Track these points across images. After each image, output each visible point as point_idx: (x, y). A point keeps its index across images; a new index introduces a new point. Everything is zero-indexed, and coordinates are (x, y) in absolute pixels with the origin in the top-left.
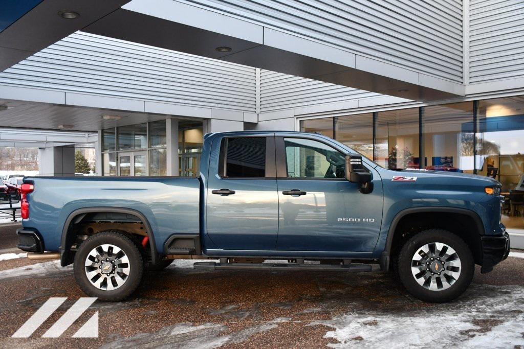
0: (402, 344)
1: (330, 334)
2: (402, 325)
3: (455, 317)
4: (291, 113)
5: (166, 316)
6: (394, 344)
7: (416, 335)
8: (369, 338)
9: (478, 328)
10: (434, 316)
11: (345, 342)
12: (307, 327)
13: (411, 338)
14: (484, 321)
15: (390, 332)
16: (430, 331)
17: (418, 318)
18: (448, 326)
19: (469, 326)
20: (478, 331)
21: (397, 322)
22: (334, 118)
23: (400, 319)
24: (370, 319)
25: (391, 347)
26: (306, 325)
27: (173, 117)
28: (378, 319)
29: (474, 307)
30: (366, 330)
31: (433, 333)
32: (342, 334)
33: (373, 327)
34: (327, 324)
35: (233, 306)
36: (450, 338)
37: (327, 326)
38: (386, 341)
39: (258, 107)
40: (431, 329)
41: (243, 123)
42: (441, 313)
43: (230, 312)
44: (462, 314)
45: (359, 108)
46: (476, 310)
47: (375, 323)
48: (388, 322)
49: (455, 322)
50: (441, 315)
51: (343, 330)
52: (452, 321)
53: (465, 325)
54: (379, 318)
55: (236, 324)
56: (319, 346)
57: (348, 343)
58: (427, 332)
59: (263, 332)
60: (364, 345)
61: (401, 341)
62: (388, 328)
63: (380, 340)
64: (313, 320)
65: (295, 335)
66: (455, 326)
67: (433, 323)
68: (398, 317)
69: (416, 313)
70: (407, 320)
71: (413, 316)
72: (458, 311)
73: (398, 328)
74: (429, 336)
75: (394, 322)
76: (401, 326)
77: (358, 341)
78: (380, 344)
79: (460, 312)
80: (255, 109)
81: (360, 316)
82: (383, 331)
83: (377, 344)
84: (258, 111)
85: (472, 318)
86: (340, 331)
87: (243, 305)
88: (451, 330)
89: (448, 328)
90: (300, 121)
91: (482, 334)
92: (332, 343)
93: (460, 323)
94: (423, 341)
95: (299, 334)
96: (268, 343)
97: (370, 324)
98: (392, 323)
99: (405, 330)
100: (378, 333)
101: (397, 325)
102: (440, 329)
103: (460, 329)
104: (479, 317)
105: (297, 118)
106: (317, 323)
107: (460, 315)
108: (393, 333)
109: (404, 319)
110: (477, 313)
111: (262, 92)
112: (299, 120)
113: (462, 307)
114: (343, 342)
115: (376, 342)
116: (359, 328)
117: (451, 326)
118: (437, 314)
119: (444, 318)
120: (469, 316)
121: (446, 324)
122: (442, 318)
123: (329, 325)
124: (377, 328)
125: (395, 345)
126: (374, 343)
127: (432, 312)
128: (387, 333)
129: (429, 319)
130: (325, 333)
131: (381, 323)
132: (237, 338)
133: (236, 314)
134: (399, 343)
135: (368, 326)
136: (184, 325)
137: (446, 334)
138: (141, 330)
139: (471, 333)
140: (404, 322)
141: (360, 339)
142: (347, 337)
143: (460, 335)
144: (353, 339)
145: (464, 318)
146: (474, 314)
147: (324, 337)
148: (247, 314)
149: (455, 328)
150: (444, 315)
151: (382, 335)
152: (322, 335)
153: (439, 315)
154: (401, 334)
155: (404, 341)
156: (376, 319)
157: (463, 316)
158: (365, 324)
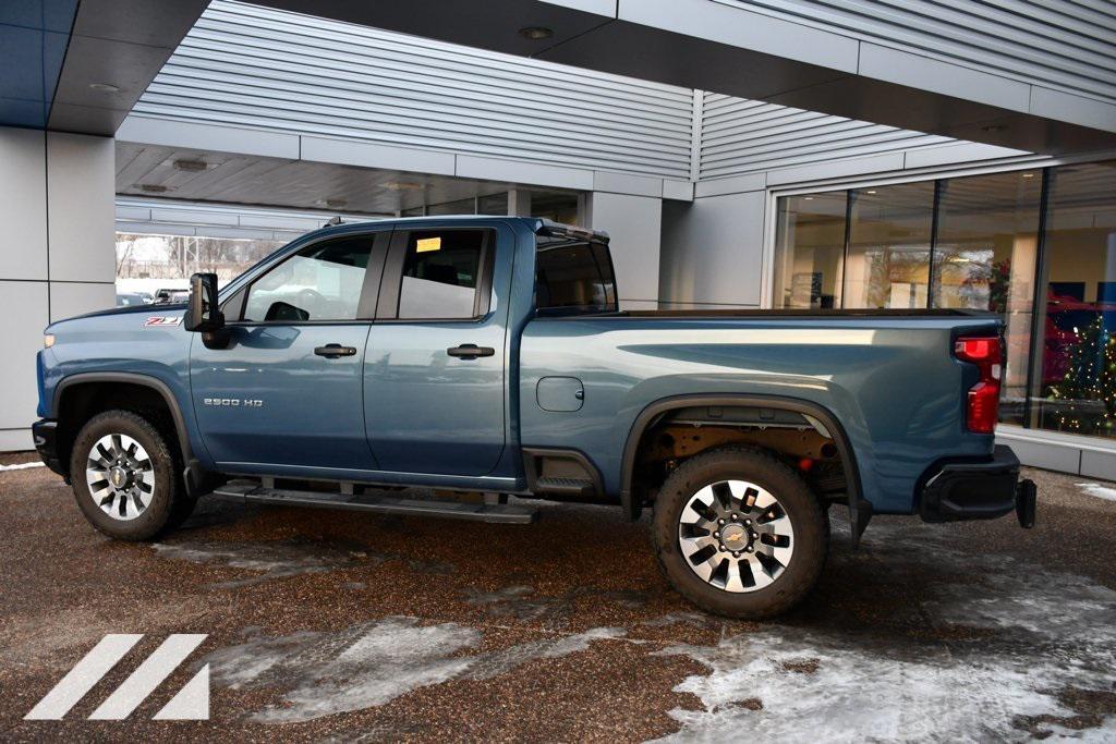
0: (850, 734)
1: (691, 684)
2: (874, 681)
3: (1020, 677)
4: (759, 181)
5: (378, 597)
6: (828, 730)
7: (895, 714)
8: (779, 706)
9: (1068, 713)
10: (964, 667)
11: (716, 710)
12: (652, 657)
13: (881, 720)
14: (1091, 696)
15: (835, 698)
16: (937, 709)
17: (923, 666)
18: (989, 700)
19: (1046, 705)
20: (1064, 722)
21: (865, 672)
22: (849, 191)
23: (876, 665)
24: (806, 654)
25: (818, 738)
26: (651, 654)
27: (519, 188)
28: (823, 658)
29: (1080, 653)
30: (782, 683)
31: (943, 713)
32: (719, 687)
33: (801, 678)
34: (700, 656)
35: (524, 588)
36: (979, 734)
37: (697, 662)
38: (814, 721)
39: (695, 167)
40: (942, 701)
41: (660, 200)
42: (987, 661)
43: (510, 602)
44: (1040, 670)
45: (904, 170)
46: (1081, 663)
47: (810, 668)
48: (845, 668)
49: (1014, 691)
50: (985, 665)
51: (728, 677)
52: (1006, 685)
53: (1037, 701)
54: (828, 654)
55: (506, 632)
56: (651, 711)
57: (721, 714)
58: (928, 709)
59: (550, 658)
60: (756, 723)
61: (849, 727)
62: (834, 686)
63: (800, 716)
64: (674, 643)
65: (614, 676)
66: (1007, 702)
67: (956, 684)
68: (874, 659)
69: (923, 653)
70: (893, 669)
71: (914, 660)
72: (1034, 660)
73: (860, 687)
74: (927, 719)
75: (859, 671)
76: (871, 685)
77: (747, 711)
78: (794, 726)
79: (1035, 665)
80: (689, 171)
81: (788, 644)
82: (818, 693)
83: (788, 727)
84: (695, 176)
85: (1063, 684)
86: (720, 680)
87: (546, 587)
88: (991, 711)
89: (986, 705)
90: (778, 198)
91: (1073, 732)
92: (685, 707)
93: (1025, 693)
94: (905, 734)
95: (625, 673)
96: (543, 687)
97: (799, 667)
98: (853, 672)
99: (873, 697)
100: (806, 696)
101: (862, 680)
102: (965, 703)
103: (1016, 711)
104: (1083, 683)
105: (772, 192)
106: (680, 650)
107: (1033, 672)
108: (843, 699)
109: (888, 665)
110: (1083, 671)
111: (705, 137)
112: (776, 195)
113: (1048, 651)
114: (710, 710)
115: (789, 719)
116: (767, 676)
117: (998, 701)
118: (976, 663)
119: (989, 674)
120: (1058, 677)
121: (985, 695)
122: (985, 674)
123: (701, 659)
124: (810, 681)
125: (831, 734)
126: (781, 723)
127: (963, 655)
128: (826, 697)
129: (950, 674)
130: (682, 677)
131: (827, 670)
132: (485, 666)
133: (516, 609)
134: (841, 732)
135: (791, 675)
136: (398, 620)
137: (975, 719)
138: (310, 623)
139: (1043, 727)
140: (884, 673)
141: (754, 705)
142: (727, 696)
143: (1008, 729)
144: (737, 703)
145: (1043, 683)
146: (1073, 671)
147: (676, 689)
148: (541, 610)
149: (1005, 705)
150: (992, 666)
151: (812, 703)
152: (674, 684)
153: (980, 667)
154: (860, 705)
155: (857, 728)
156: (818, 657)
157: (1041, 676)
158: (788, 666)
